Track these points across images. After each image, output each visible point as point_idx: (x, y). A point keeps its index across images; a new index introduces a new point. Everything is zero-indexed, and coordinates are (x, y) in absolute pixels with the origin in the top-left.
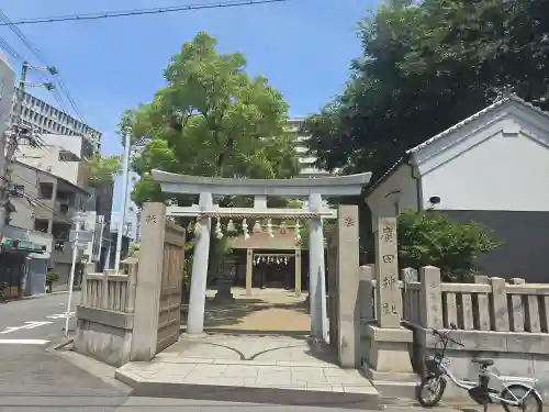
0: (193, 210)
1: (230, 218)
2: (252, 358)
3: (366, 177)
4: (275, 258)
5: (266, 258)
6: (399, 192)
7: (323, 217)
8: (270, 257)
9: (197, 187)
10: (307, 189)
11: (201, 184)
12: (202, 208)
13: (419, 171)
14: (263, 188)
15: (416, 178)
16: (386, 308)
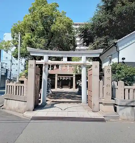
2: (65, 110)
3: (101, 51)
4: (66, 78)
5: (63, 77)
6: (112, 55)
7: (87, 64)
8: (64, 77)
9: (43, 53)
10: (81, 55)
11: (45, 53)
12: (45, 61)
13: (119, 48)
14: (66, 54)
15: (118, 51)
16: (107, 93)
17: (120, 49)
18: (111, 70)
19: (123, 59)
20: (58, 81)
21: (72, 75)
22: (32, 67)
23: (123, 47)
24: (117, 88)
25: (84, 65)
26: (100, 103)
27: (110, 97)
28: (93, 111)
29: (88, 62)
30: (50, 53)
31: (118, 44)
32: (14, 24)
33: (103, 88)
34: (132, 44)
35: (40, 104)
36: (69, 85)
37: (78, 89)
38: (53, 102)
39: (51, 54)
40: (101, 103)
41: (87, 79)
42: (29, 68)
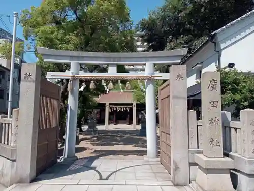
0: (68, 74)
1: (91, 80)
2: (107, 178)
4: (121, 108)
5: (116, 108)
6: (202, 63)
7: (156, 78)
8: (119, 108)
9: (69, 58)
10: (144, 59)
11: (72, 58)
12: (72, 73)
13: (220, 46)
14: (114, 59)
15: (218, 52)
16: (212, 142)
17: (222, 46)
18: (219, 83)
19: (231, 65)
20: (110, 114)
21: (132, 104)
22: (29, 79)
23: (229, 42)
24: (236, 129)
25: (151, 80)
26: (191, 164)
27: (220, 150)
28: (176, 183)
29: (157, 74)
30: (83, 57)
31: (219, 38)
32: (23, 12)
33: (197, 126)
34: (246, 36)
35: (61, 159)
36: (128, 119)
37: (141, 125)
38: (96, 152)
39: (85, 59)
40: (195, 164)
41: (157, 109)
42: (23, 81)
